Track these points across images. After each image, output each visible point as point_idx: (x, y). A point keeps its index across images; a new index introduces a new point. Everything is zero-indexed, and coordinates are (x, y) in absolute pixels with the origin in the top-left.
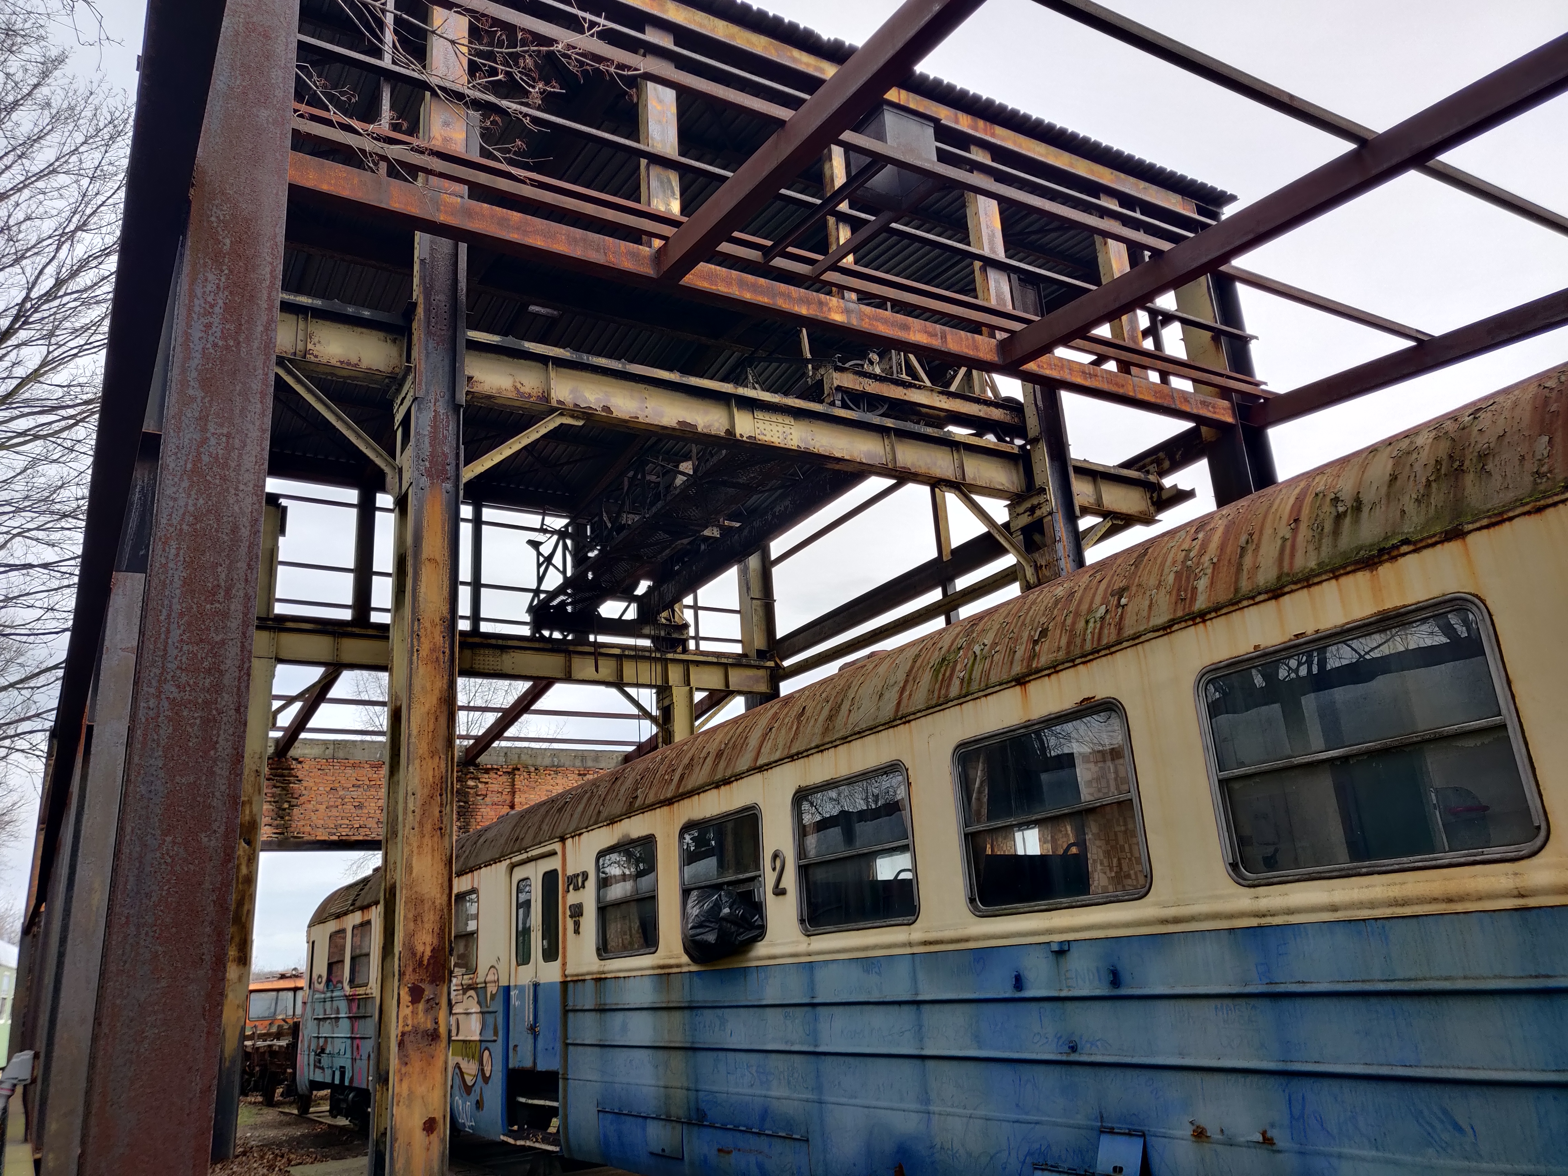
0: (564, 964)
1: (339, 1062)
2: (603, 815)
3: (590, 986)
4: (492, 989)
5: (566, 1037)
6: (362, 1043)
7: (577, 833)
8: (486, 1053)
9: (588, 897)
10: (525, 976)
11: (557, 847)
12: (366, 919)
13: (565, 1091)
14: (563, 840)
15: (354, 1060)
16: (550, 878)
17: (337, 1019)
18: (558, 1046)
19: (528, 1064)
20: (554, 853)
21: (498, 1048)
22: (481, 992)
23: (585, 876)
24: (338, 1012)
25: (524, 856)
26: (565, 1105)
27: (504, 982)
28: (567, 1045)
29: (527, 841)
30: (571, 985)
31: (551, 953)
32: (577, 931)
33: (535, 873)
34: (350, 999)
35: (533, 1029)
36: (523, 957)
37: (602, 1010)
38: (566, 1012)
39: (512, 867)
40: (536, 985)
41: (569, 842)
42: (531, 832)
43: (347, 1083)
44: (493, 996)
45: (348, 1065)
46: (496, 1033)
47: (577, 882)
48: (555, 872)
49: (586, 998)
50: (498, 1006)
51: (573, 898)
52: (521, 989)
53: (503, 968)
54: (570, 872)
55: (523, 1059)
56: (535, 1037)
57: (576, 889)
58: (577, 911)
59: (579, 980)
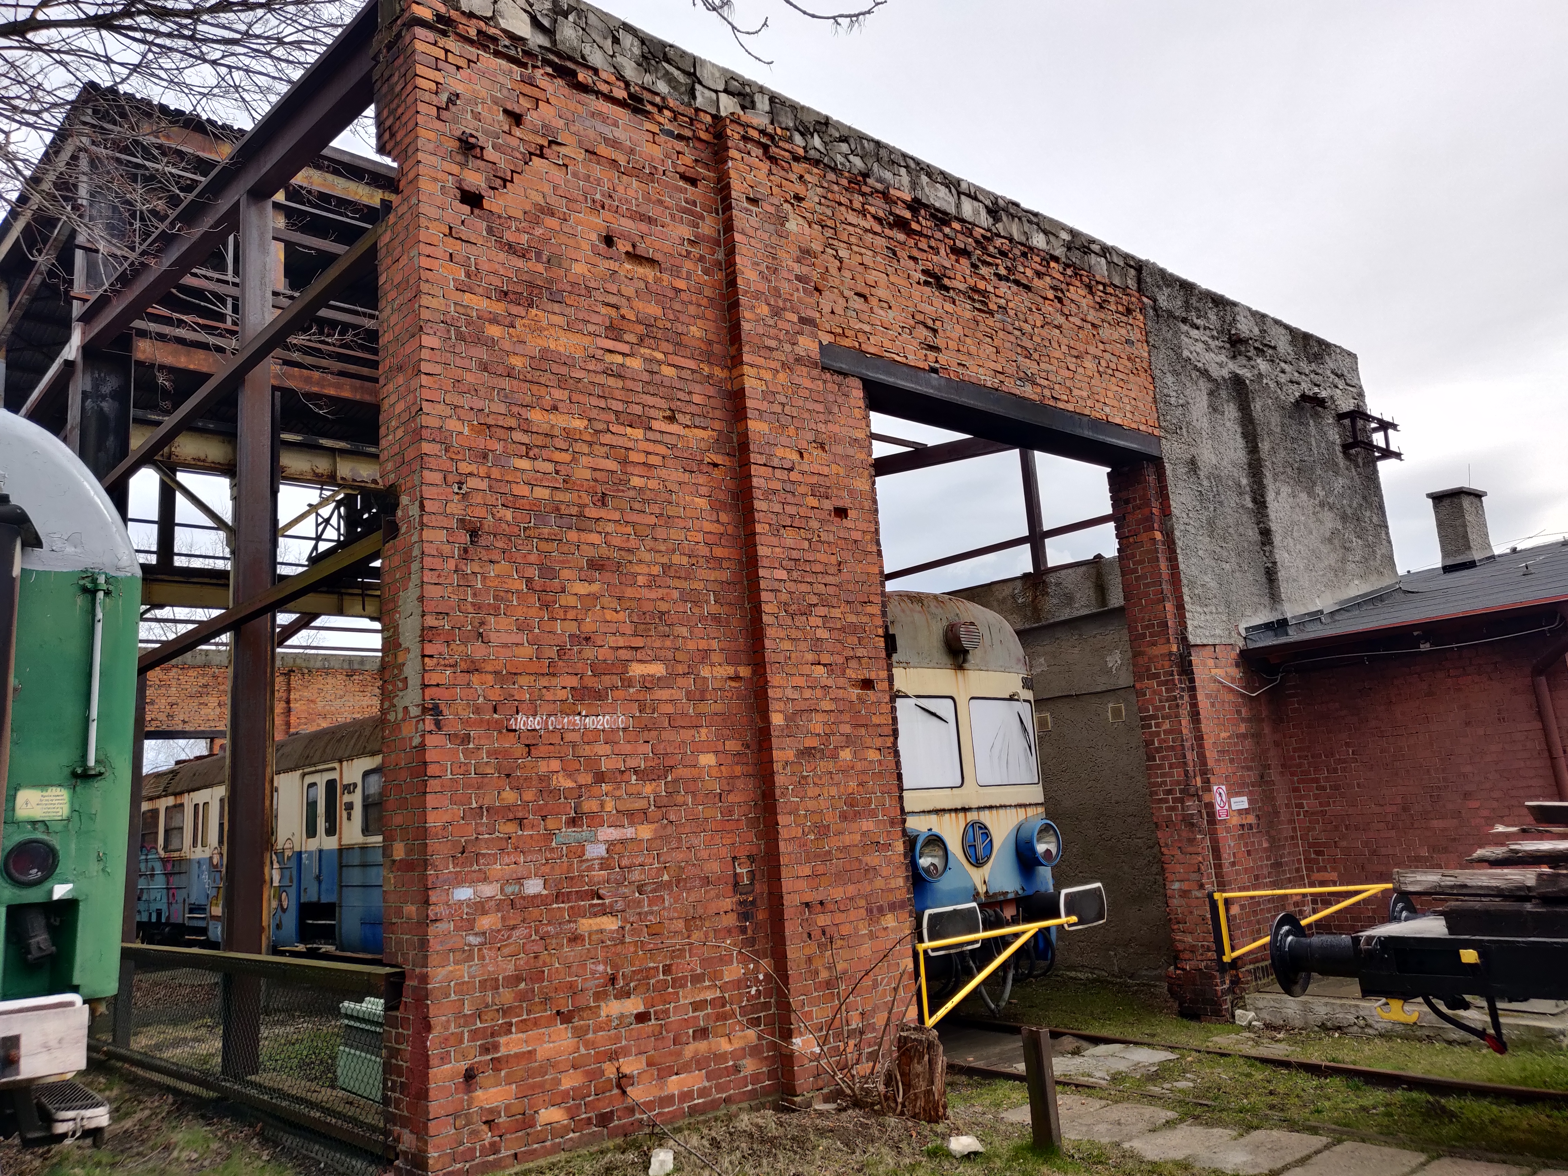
0: (340, 838)
1: (154, 907)
2: (367, 750)
3: (357, 852)
4: (288, 853)
5: (341, 881)
6: (177, 892)
7: (350, 758)
8: (284, 894)
9: (357, 799)
10: (312, 845)
11: (336, 765)
12: (179, 802)
13: (340, 913)
14: (341, 761)
15: (169, 904)
16: (331, 785)
17: (152, 875)
18: (336, 888)
19: (314, 899)
20: (334, 769)
21: (293, 891)
22: (280, 855)
23: (355, 785)
24: (153, 869)
25: (313, 769)
26: (340, 922)
27: (297, 849)
28: (341, 887)
29: (315, 760)
30: (344, 852)
31: (331, 831)
32: (349, 819)
33: (321, 780)
34: (165, 861)
35: (318, 878)
36: (311, 832)
37: (364, 865)
38: (341, 867)
39: (304, 775)
40: (321, 851)
41: (345, 763)
42: (318, 754)
43: (163, 920)
44: (289, 858)
45: (164, 907)
46: (291, 881)
47: (350, 788)
48: (334, 780)
49: (355, 859)
50: (293, 864)
51: (347, 798)
52: (310, 853)
53: (296, 840)
54: (345, 782)
55: (311, 895)
56: (320, 882)
57: (349, 793)
58: (349, 807)
59: (350, 848)
